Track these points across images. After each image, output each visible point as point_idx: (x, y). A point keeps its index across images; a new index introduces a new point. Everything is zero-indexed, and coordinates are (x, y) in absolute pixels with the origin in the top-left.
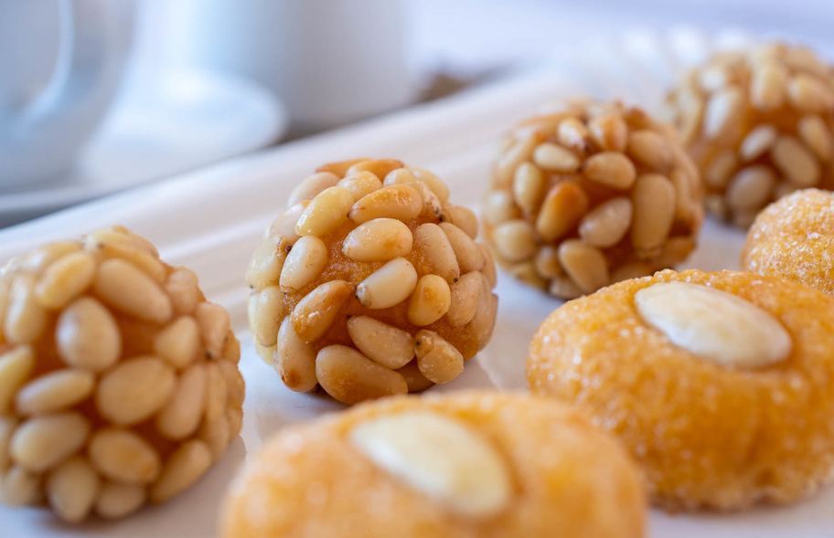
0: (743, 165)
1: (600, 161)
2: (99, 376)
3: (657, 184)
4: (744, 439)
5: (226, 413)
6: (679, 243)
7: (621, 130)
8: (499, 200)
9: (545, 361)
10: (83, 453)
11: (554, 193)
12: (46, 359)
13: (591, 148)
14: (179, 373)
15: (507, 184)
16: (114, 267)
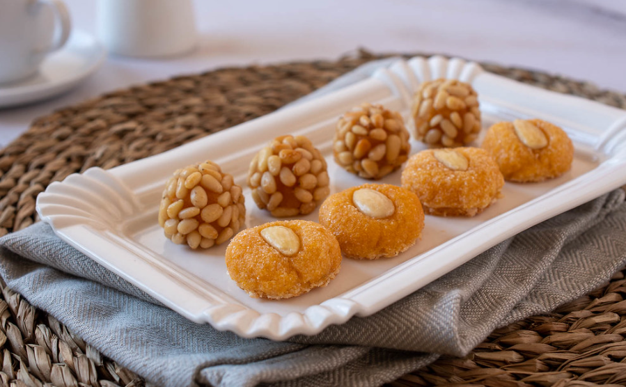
0: (430, 128)
1: (374, 132)
2: (201, 209)
3: (394, 138)
4: (375, 239)
5: (239, 219)
6: (402, 157)
7: (381, 120)
8: (339, 144)
9: (323, 214)
10: (197, 230)
11: (360, 143)
12: (187, 203)
13: (371, 127)
14: (224, 208)
15: (343, 138)
16: (207, 177)
